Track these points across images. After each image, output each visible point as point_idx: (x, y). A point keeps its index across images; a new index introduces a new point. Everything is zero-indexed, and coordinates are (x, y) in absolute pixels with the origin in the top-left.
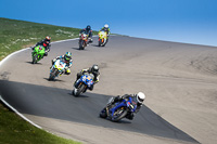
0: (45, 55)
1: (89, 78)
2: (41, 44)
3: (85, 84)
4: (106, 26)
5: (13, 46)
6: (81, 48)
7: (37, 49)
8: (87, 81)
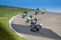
0: (26, 16)
1: (34, 21)
2: (25, 13)
3: (33, 23)
4: (44, 8)
5: (15, 14)
6: (36, 14)
7: (24, 14)
8: (34, 22)
